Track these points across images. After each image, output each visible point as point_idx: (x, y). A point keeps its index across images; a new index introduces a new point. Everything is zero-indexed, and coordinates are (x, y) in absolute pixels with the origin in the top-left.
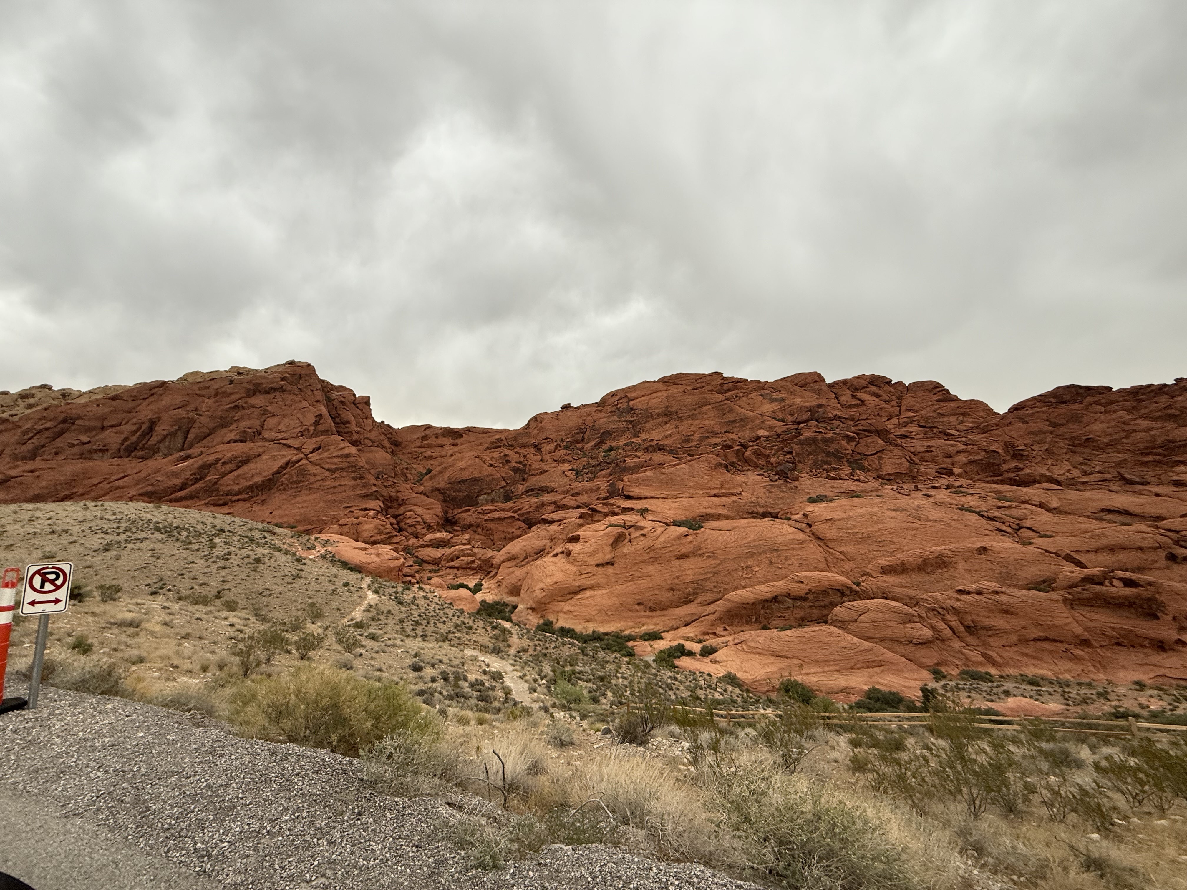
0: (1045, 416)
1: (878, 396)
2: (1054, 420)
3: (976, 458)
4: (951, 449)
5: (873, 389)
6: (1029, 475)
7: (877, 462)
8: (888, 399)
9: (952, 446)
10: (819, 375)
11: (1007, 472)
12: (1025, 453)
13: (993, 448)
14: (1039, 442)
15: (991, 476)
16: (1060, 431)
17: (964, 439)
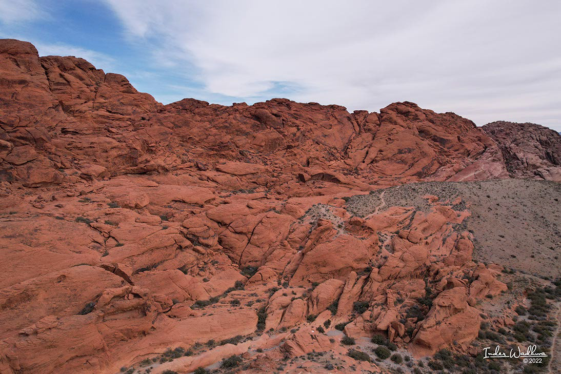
0: (173, 120)
1: (81, 79)
2: (176, 123)
3: (123, 153)
4: (108, 145)
5: (79, 71)
6: (152, 166)
7: (25, 172)
8: (89, 83)
9: (109, 143)
10: (32, 47)
11: (141, 163)
12: (154, 149)
13: (134, 146)
14: (164, 140)
15: (131, 166)
16: (178, 130)
17: (119, 136)
